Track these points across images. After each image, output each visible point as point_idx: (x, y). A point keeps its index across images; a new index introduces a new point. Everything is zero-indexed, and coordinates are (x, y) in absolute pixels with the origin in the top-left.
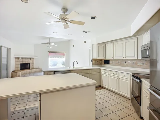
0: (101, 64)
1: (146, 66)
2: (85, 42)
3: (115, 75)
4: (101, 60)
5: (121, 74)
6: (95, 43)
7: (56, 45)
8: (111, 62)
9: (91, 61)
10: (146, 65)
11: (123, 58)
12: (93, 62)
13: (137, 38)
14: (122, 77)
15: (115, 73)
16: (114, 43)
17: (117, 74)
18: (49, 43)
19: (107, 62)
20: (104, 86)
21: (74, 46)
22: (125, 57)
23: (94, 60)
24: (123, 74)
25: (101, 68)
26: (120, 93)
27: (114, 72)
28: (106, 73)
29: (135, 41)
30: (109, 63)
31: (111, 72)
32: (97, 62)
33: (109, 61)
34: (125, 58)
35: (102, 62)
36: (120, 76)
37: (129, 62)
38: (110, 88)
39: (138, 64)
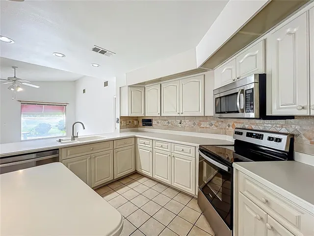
0: (136, 126)
1: (216, 128)
2: (106, 84)
3: (165, 149)
4: (136, 118)
5: (177, 147)
6: (125, 83)
7: (38, 87)
8: (154, 123)
9: (117, 122)
10: (217, 126)
11: (179, 115)
12: (121, 123)
13: (203, 76)
14: (179, 153)
15: (165, 145)
16: (161, 85)
17: (169, 147)
18: (15, 80)
19: (148, 122)
20: (144, 172)
21: (84, 91)
22: (181, 112)
23: (123, 118)
24: (181, 148)
25: (136, 136)
26: (175, 185)
27: (162, 144)
28: (146, 145)
29: (199, 82)
30: (151, 125)
31: (157, 143)
32: (130, 122)
33: (150, 121)
34: (181, 115)
35: (139, 122)
36: (175, 152)
37: (187, 123)
38: (155, 177)
39: (202, 126)
